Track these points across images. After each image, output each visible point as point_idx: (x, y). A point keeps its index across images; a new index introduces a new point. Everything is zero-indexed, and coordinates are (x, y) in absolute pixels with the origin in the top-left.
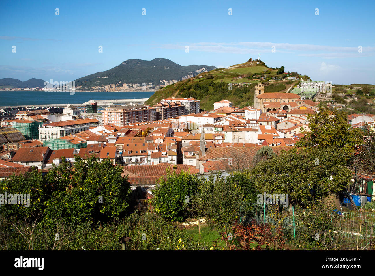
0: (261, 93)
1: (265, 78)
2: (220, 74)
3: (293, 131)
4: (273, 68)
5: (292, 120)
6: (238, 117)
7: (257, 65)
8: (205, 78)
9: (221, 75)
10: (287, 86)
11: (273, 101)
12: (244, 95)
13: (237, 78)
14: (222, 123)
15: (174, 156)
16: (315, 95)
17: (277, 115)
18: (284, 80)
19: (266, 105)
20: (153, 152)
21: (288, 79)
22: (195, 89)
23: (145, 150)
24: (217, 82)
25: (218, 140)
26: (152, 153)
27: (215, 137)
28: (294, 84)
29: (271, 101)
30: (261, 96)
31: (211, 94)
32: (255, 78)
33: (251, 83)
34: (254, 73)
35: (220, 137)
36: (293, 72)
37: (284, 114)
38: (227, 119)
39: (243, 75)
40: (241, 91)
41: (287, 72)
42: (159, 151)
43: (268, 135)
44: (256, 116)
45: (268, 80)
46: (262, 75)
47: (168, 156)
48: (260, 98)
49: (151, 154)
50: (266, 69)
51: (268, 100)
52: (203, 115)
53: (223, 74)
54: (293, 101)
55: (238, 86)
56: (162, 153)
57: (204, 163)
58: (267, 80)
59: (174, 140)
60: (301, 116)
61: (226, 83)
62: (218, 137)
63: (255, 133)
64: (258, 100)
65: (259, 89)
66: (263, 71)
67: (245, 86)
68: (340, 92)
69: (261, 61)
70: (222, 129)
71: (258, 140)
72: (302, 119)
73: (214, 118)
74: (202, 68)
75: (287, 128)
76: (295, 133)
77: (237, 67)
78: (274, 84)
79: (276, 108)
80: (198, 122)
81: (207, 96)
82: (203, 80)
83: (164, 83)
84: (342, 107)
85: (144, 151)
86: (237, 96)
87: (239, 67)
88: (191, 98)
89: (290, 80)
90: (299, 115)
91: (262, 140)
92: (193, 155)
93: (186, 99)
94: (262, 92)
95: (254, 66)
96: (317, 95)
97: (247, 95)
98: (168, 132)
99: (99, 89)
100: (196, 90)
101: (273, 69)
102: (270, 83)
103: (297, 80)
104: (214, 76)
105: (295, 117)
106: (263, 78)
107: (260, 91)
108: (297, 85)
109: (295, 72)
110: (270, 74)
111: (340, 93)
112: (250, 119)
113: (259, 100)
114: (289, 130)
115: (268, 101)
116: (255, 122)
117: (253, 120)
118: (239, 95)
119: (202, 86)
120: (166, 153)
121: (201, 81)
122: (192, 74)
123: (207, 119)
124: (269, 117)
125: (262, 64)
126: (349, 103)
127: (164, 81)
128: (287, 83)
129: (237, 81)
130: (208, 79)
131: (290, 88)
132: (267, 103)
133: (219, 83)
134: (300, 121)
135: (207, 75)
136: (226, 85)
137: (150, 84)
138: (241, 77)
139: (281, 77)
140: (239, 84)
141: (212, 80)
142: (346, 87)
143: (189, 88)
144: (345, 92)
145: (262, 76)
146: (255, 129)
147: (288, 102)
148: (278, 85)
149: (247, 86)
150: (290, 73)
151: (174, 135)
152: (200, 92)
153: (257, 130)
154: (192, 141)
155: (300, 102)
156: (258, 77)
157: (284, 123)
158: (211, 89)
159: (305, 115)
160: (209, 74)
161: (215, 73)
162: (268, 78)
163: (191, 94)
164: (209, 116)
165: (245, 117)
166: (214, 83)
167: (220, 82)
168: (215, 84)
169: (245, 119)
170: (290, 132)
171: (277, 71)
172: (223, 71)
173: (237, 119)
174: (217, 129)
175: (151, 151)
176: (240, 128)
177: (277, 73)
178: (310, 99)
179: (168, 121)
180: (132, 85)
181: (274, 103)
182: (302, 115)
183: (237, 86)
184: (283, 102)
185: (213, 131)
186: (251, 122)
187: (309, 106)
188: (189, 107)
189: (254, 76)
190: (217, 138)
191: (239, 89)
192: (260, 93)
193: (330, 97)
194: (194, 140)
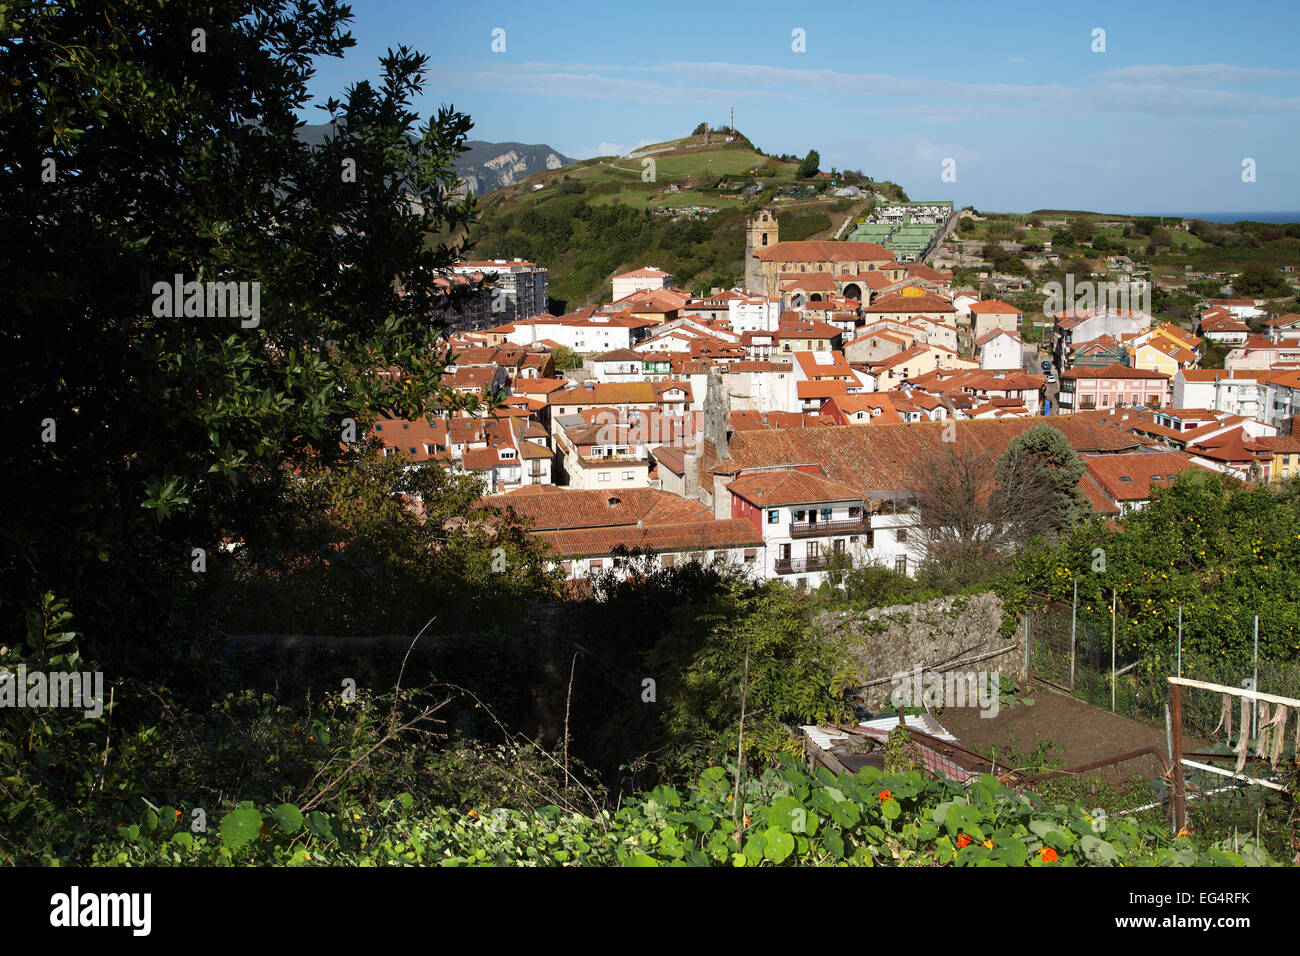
0: (769, 244)
1: (760, 192)
2: (605, 176)
3: (898, 369)
4: (780, 156)
5: (889, 333)
6: (709, 323)
7: (728, 146)
8: (554, 191)
9: (609, 181)
10: (834, 218)
11: (810, 269)
12: (695, 247)
13: (667, 192)
14: (662, 346)
15: (542, 461)
16: (929, 247)
17: (830, 314)
18: (822, 198)
19: (787, 282)
20: (468, 450)
21: (837, 194)
22: (525, 229)
23: (440, 444)
24: (598, 205)
25: (671, 403)
26: (465, 453)
27: (660, 394)
28: (857, 210)
29: (803, 269)
30: (771, 253)
31: (579, 245)
32: (728, 192)
33: (714, 207)
34: (722, 175)
35: (678, 393)
36: (849, 172)
37: (854, 313)
38: (677, 330)
39: (686, 182)
40: (684, 237)
41: (830, 171)
42: (488, 444)
43: (828, 382)
44: (765, 320)
45: (771, 199)
46: (748, 179)
47: (522, 462)
48: (768, 259)
49: (464, 456)
50: (760, 161)
51: (793, 265)
52: (591, 320)
53: (613, 177)
54: (871, 267)
55: (675, 220)
56: (500, 452)
57: (728, 480)
58: (768, 198)
59: (524, 407)
60: (910, 317)
61: (631, 209)
62: (671, 394)
63: (782, 376)
64: (761, 267)
65: (762, 232)
66: (752, 165)
67: (697, 217)
68: (1006, 236)
69: (738, 134)
70: (668, 365)
71: (800, 399)
72: (917, 327)
73: (631, 331)
74: (505, 153)
75: (877, 357)
76: (906, 376)
77: (657, 151)
78: (790, 210)
79: (821, 293)
80: (577, 344)
81: (569, 253)
82: (548, 198)
84: (1024, 286)
85: (438, 446)
86: (671, 251)
87: (666, 154)
88: (517, 260)
89: (843, 197)
90: (903, 314)
91: (812, 402)
92: (606, 454)
93: (503, 265)
94: (773, 240)
95: (717, 150)
96: (935, 246)
97: (703, 249)
98: (494, 381)
100: (528, 233)
101: (780, 160)
102: (778, 207)
103: (865, 197)
104: (584, 182)
105: (893, 321)
106: (752, 189)
107: (765, 236)
108: (865, 214)
109: (854, 170)
110: (775, 178)
111: (1003, 239)
112: (746, 330)
113: (765, 268)
114: (887, 365)
115: (793, 269)
116: (768, 340)
117: (761, 334)
118: (681, 248)
119: (547, 218)
120: (513, 451)
121: (543, 200)
122: (471, 173)
123: (607, 334)
124: (812, 323)
125: (742, 142)
126: (1038, 272)
128: (835, 209)
129: (668, 199)
130: (567, 193)
131: (845, 226)
132: (790, 277)
133: (605, 206)
134: (912, 336)
135: (561, 179)
136: (633, 216)
138: (679, 187)
139: (813, 187)
140: (674, 212)
141: (581, 197)
142: (1019, 219)
143: (504, 226)
144: (1020, 237)
145: (748, 185)
146: (780, 365)
147: (858, 272)
148: (804, 214)
149: (705, 219)
150: (839, 174)
151: (513, 389)
152: (542, 239)
153: (788, 368)
154: (585, 408)
155: (896, 273)
156: (736, 188)
157: (867, 343)
158: (581, 230)
159: (924, 315)
160: (566, 178)
161: (585, 171)
162: (769, 192)
163: (513, 245)
164: (611, 324)
165: (730, 325)
166: (590, 210)
167: (611, 204)
168: (594, 210)
169: (729, 330)
170: (891, 371)
171: (796, 167)
172: (612, 165)
173: (707, 331)
174: (652, 366)
175: (462, 446)
176: (726, 361)
177: (798, 174)
178: (917, 261)
179: (462, 340)
181: (811, 277)
182: (913, 315)
183: (671, 217)
184: (844, 272)
185: (640, 371)
186: (755, 340)
187: (929, 283)
188: (515, 291)
189: (721, 184)
190: (666, 396)
191: (679, 229)
192: (765, 243)
193: (976, 254)
194: (591, 406)
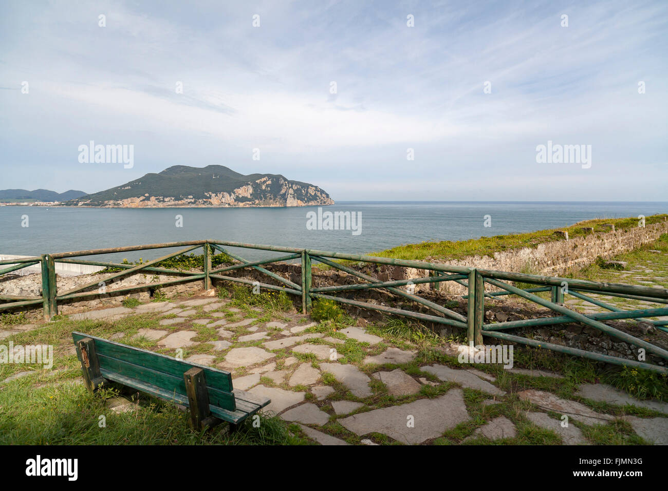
83: (210, 196)
99: (114, 204)
127: (210, 193)
137: (189, 197)
180: (163, 198)
